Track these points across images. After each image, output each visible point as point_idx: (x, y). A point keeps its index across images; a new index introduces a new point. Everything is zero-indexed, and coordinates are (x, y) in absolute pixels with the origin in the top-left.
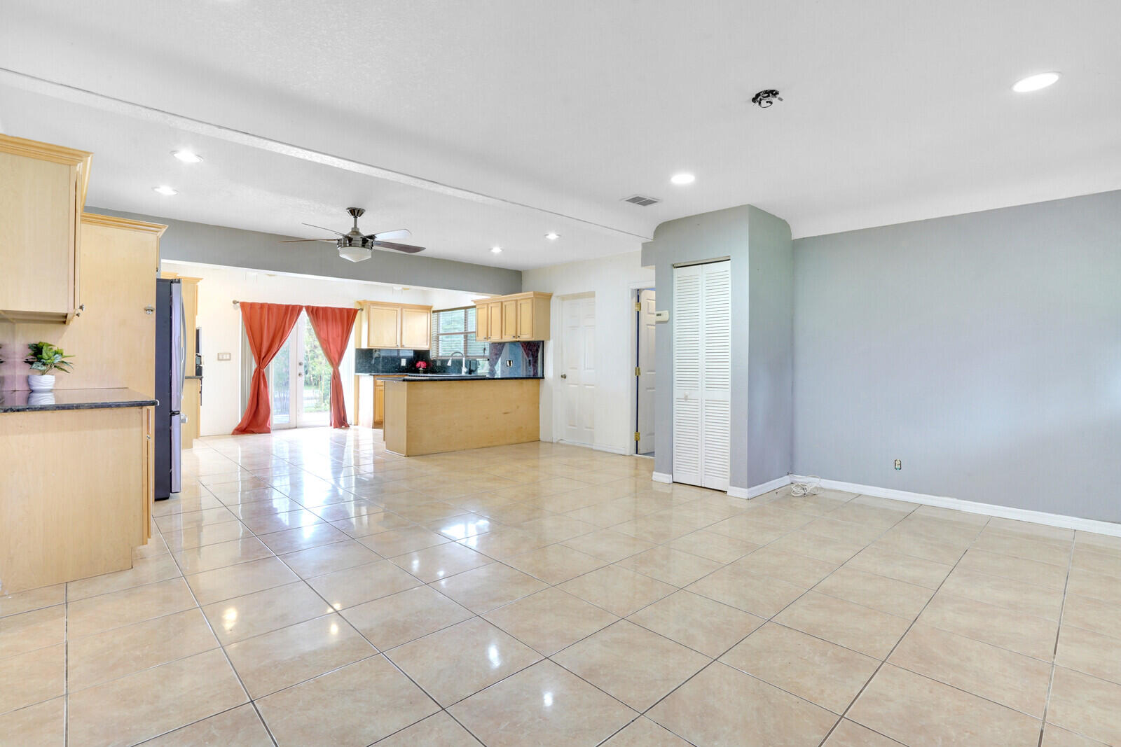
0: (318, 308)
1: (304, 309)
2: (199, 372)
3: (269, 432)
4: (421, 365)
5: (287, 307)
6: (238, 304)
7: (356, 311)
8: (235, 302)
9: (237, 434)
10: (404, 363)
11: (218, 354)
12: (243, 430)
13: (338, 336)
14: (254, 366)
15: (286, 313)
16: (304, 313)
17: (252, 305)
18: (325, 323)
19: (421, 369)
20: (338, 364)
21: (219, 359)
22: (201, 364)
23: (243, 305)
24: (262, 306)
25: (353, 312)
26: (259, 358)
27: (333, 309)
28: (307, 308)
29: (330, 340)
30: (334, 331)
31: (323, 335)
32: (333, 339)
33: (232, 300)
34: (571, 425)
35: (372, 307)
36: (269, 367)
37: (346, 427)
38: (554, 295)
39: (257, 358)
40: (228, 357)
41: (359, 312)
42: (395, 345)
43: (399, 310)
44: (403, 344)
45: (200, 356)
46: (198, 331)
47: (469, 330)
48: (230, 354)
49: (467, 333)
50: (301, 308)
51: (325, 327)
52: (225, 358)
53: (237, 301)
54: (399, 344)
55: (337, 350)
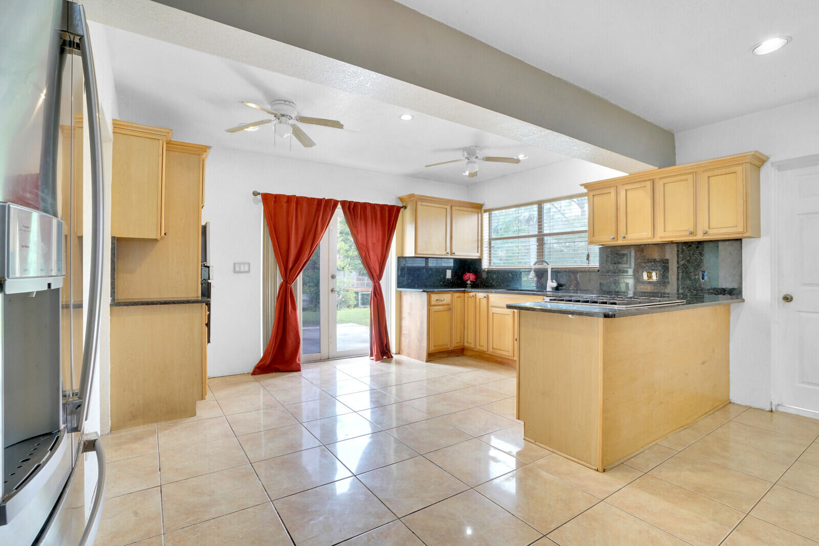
0: (356, 204)
1: (339, 206)
2: (206, 291)
3: (298, 370)
4: (470, 277)
5: (320, 201)
6: (259, 197)
7: (398, 209)
8: (255, 194)
9: (259, 374)
10: (449, 274)
11: (234, 264)
12: (264, 368)
13: (379, 242)
14: (279, 280)
15: (318, 210)
16: (339, 211)
17: (277, 198)
18: (363, 222)
19: (469, 282)
20: (380, 276)
21: (235, 272)
22: (209, 279)
23: (266, 198)
24: (289, 199)
25: (395, 209)
26: (286, 269)
27: (373, 206)
28: (344, 203)
29: (370, 245)
30: (374, 235)
31: (362, 238)
32: (374, 244)
33: (252, 191)
34: (804, 382)
35: (419, 203)
36: (297, 281)
37: (388, 357)
38: (772, 160)
39: (283, 269)
40: (247, 269)
41: (402, 210)
42: (444, 253)
43: (448, 208)
44: (453, 251)
45: (208, 267)
46: (204, 229)
47: (545, 232)
48: (249, 264)
49: (543, 235)
50: (336, 203)
51: (363, 229)
52: (242, 269)
53: (258, 191)
54: (448, 250)
55: (378, 260)
